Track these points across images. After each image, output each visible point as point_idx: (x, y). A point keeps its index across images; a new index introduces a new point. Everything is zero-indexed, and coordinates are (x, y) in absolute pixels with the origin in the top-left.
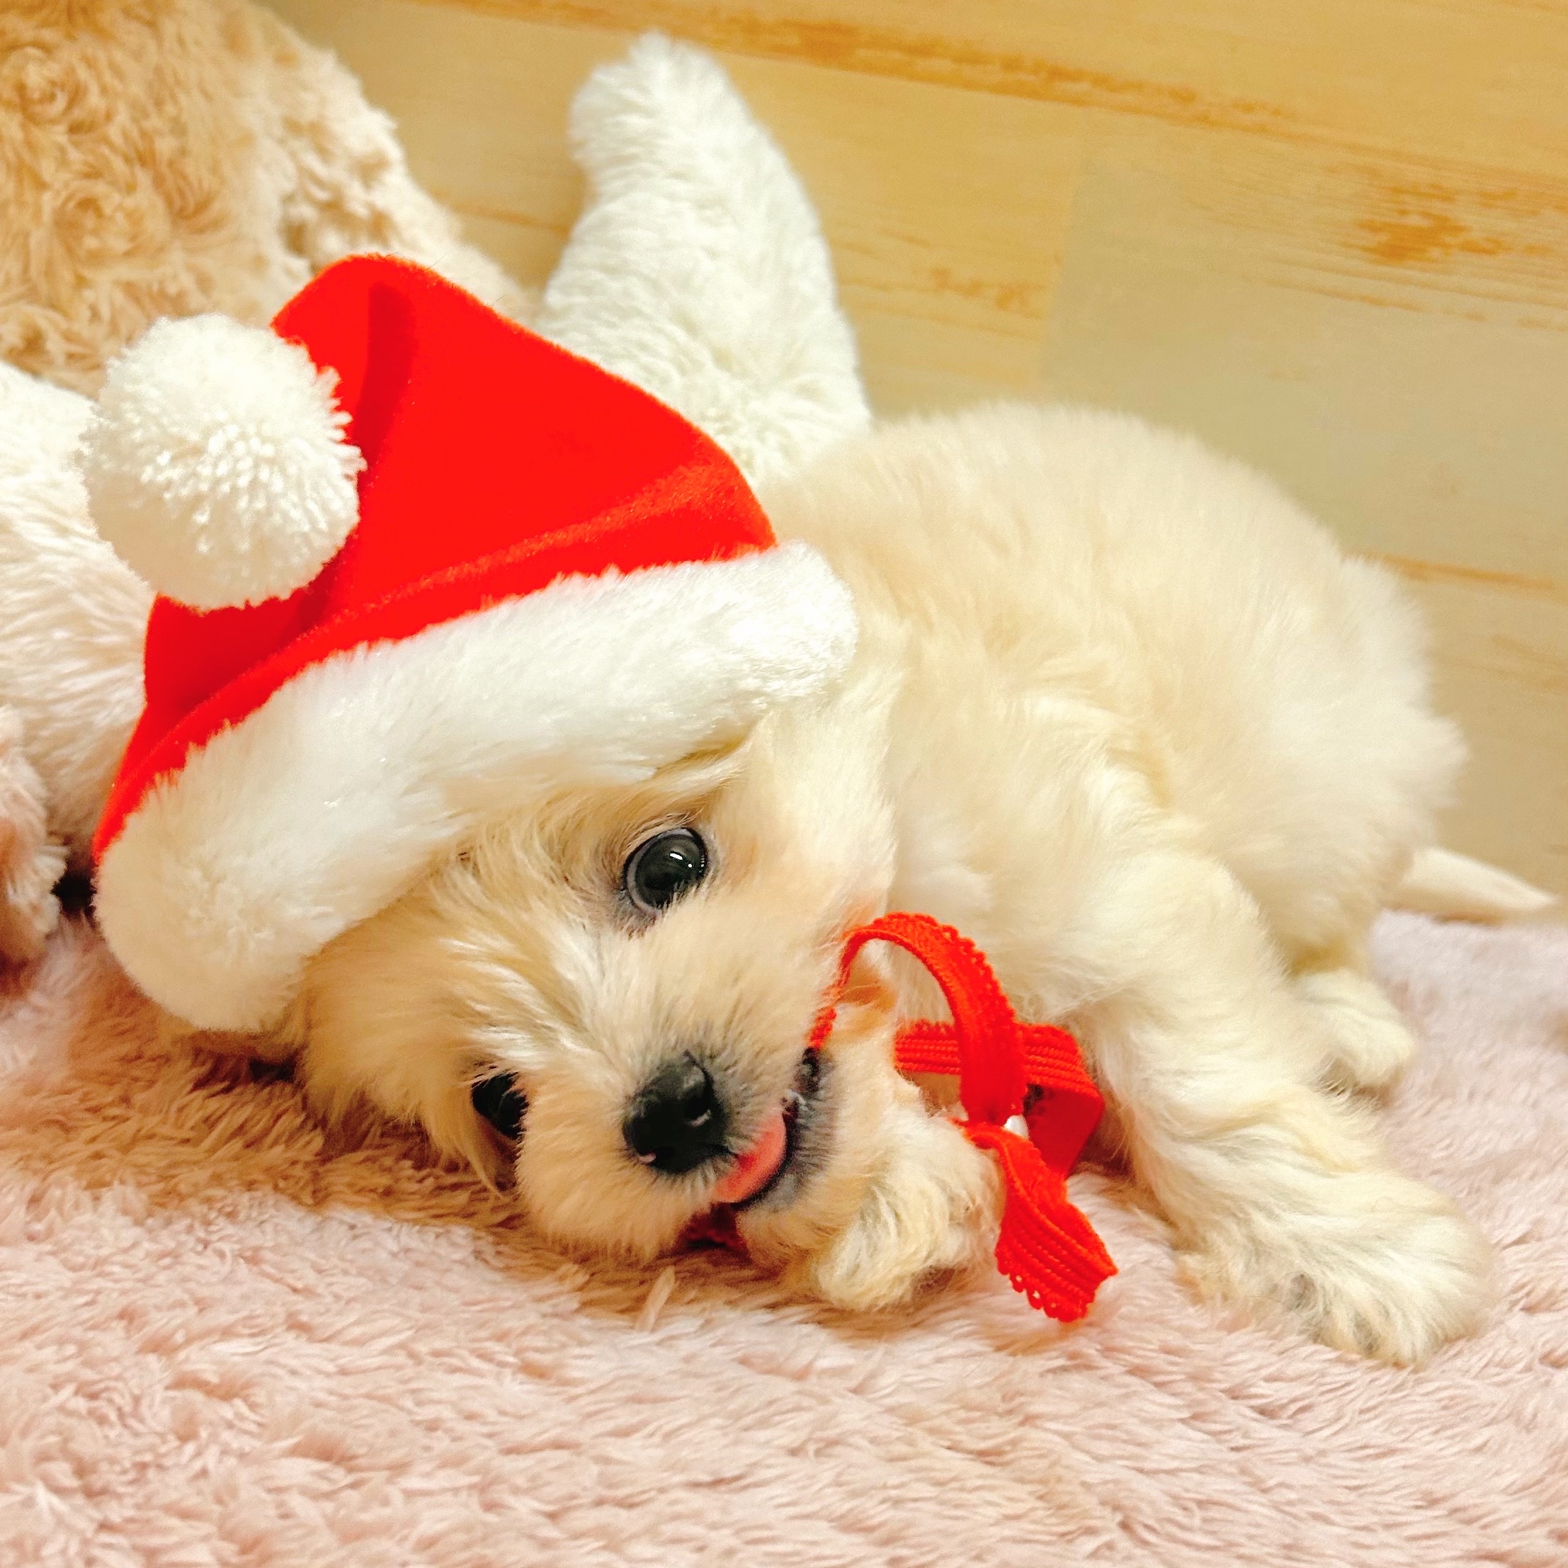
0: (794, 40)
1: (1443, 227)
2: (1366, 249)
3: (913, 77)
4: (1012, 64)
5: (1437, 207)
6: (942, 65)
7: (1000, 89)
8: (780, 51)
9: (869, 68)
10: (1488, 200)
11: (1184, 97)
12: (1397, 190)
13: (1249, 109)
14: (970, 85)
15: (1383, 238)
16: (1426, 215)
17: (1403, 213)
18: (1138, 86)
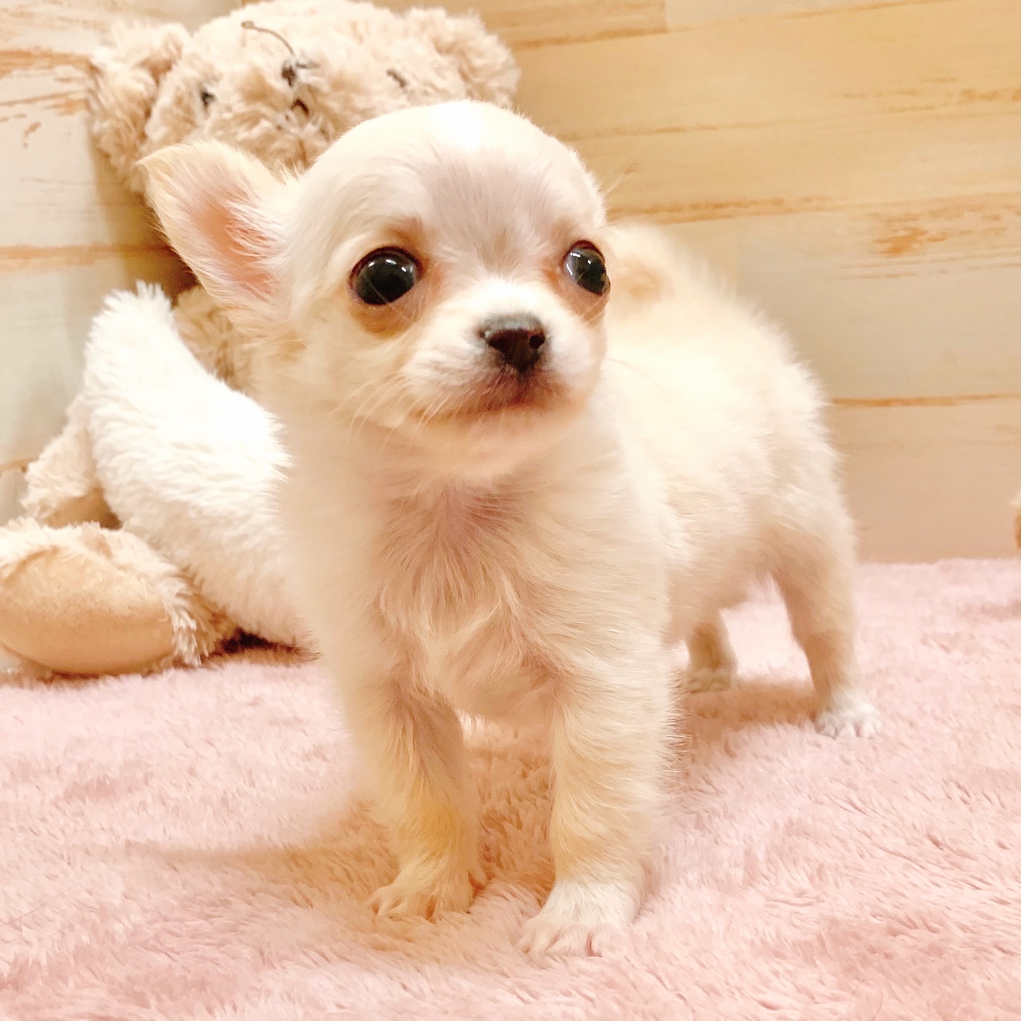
1: (917, 233)
2: (882, 252)
4: (695, 207)
5: (912, 224)
7: (692, 220)
10: (934, 215)
12: (889, 221)
15: (889, 245)
16: (905, 229)
18: (755, 203)
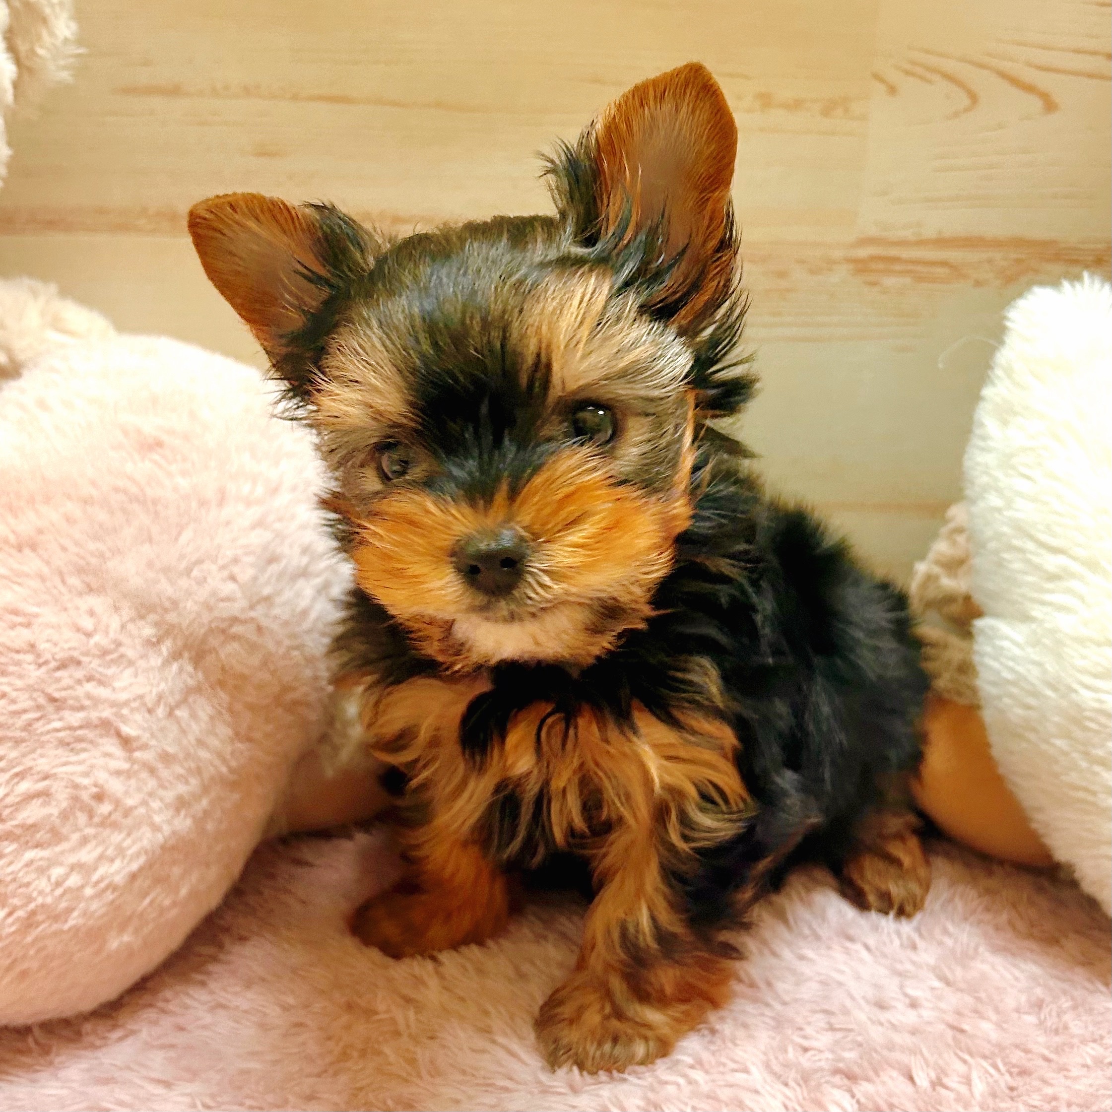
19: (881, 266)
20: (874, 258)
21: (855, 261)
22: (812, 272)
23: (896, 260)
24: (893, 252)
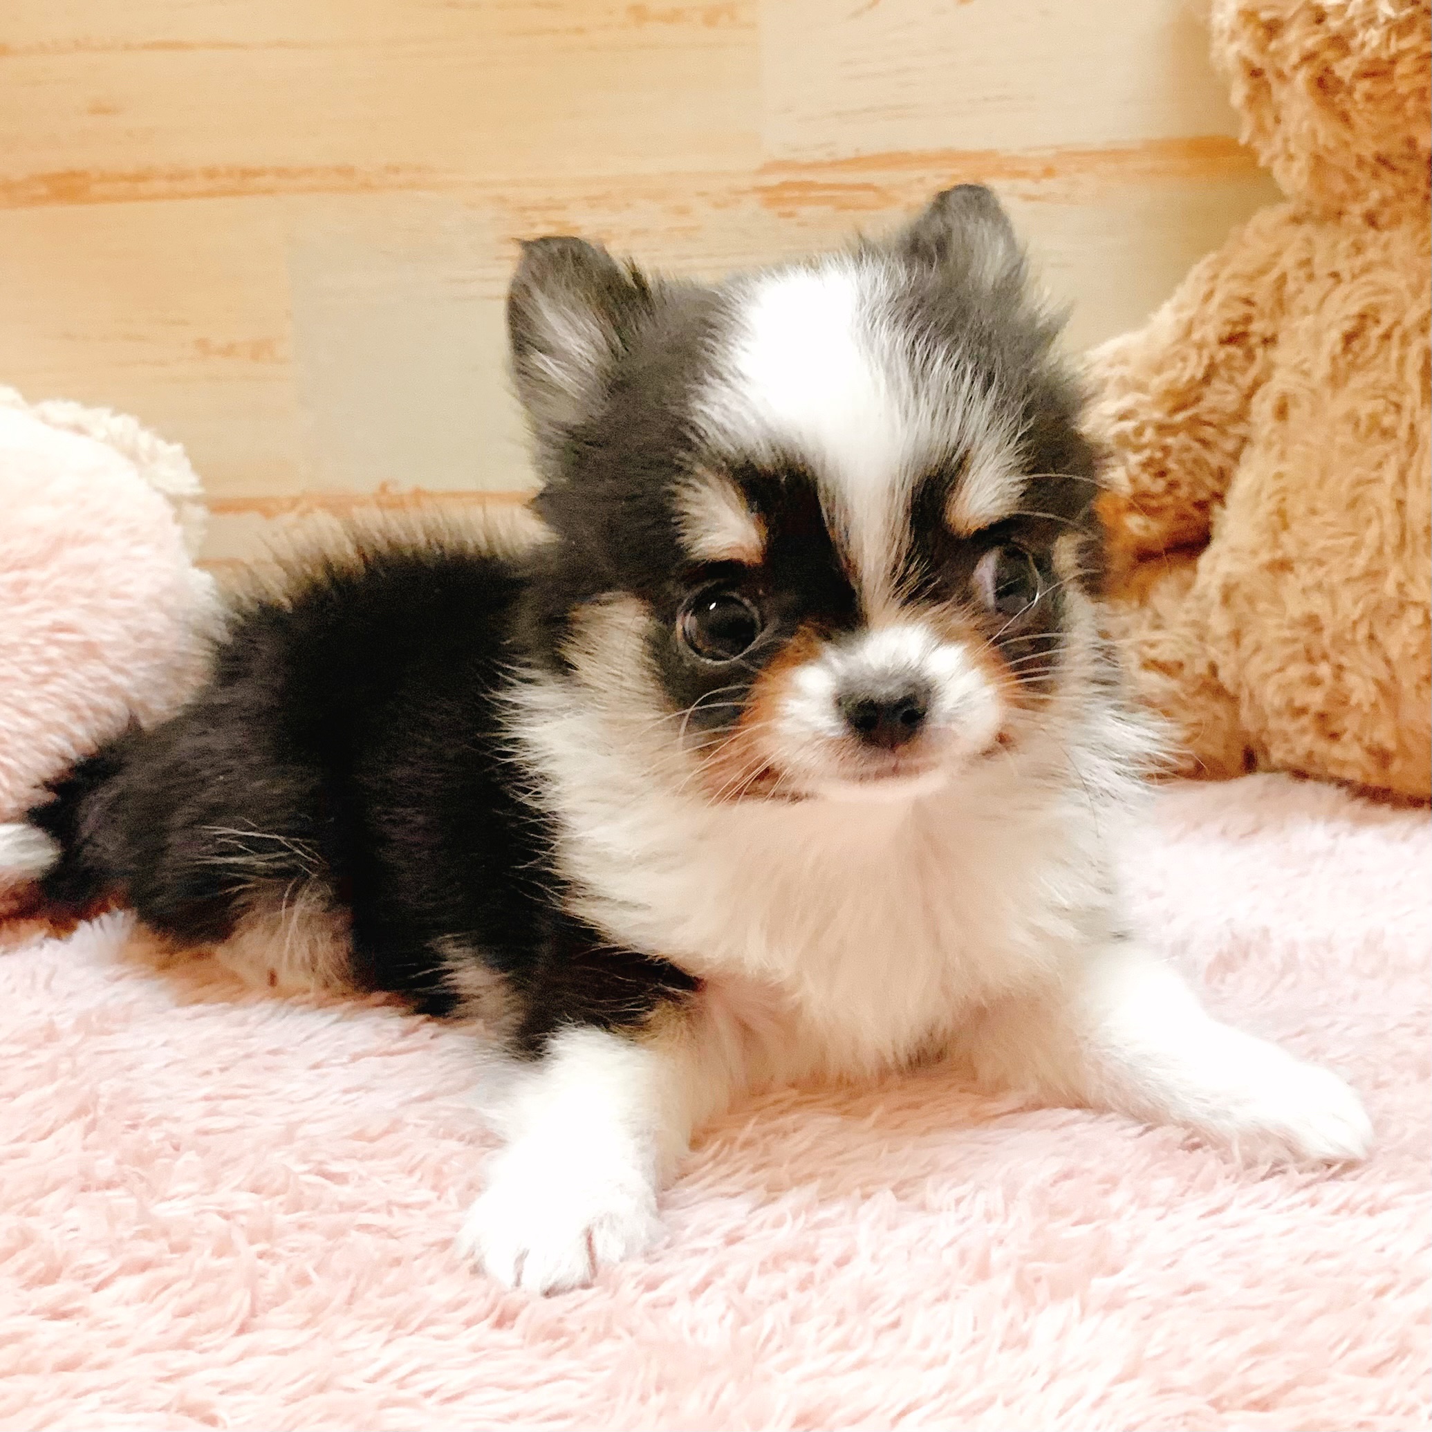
0: (43, 191)
3: (138, 198)
4: (211, 174)
5: (557, 215)
6: (161, 186)
7: (210, 194)
8: (35, 200)
9: (106, 199)
10: (593, 202)
11: (346, 171)
12: (524, 209)
13: (397, 170)
14: (184, 196)
16: (549, 223)
17: (533, 225)
18: (309, 171)
19: (797, 194)
20: (785, 186)
21: (765, 190)
22: (717, 205)
23: (810, 186)
24: (807, 177)
